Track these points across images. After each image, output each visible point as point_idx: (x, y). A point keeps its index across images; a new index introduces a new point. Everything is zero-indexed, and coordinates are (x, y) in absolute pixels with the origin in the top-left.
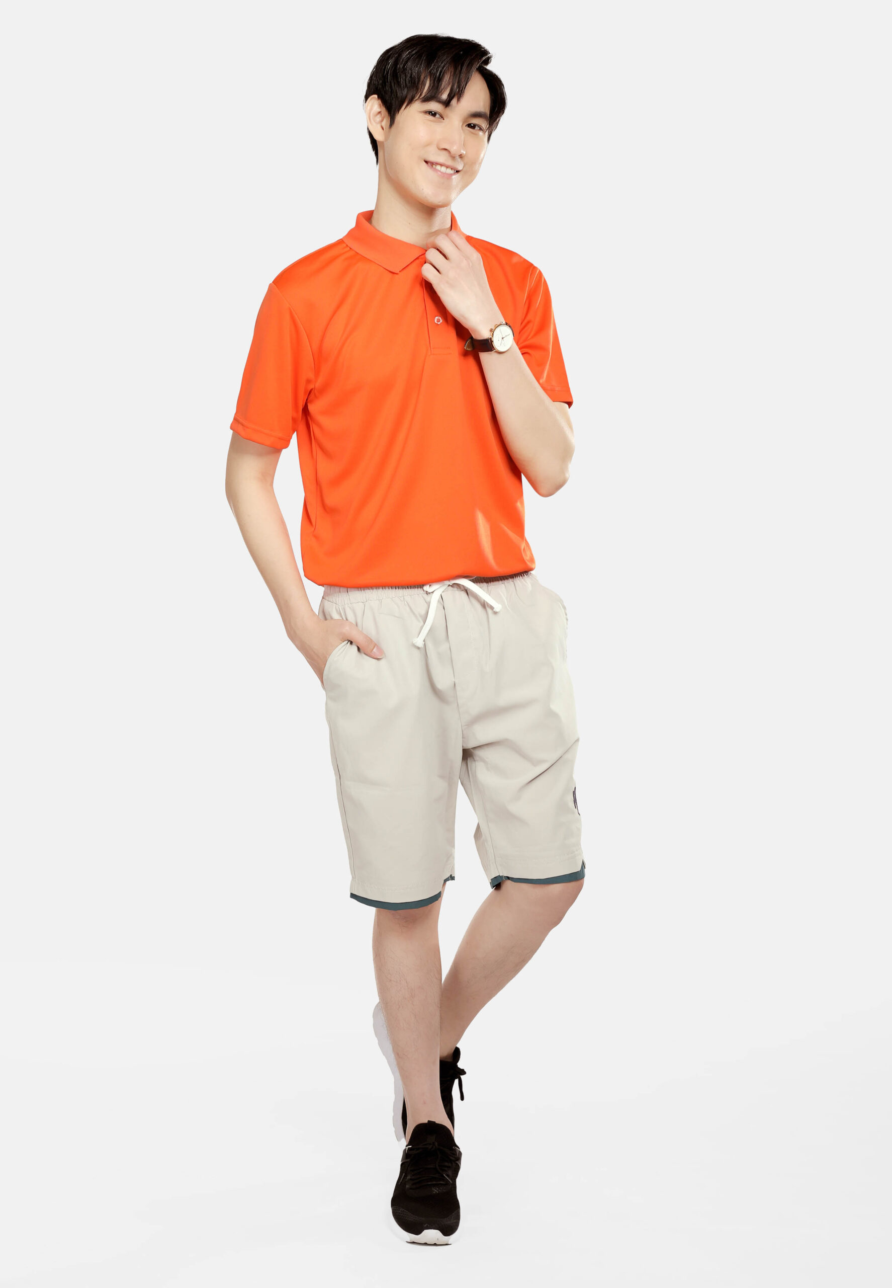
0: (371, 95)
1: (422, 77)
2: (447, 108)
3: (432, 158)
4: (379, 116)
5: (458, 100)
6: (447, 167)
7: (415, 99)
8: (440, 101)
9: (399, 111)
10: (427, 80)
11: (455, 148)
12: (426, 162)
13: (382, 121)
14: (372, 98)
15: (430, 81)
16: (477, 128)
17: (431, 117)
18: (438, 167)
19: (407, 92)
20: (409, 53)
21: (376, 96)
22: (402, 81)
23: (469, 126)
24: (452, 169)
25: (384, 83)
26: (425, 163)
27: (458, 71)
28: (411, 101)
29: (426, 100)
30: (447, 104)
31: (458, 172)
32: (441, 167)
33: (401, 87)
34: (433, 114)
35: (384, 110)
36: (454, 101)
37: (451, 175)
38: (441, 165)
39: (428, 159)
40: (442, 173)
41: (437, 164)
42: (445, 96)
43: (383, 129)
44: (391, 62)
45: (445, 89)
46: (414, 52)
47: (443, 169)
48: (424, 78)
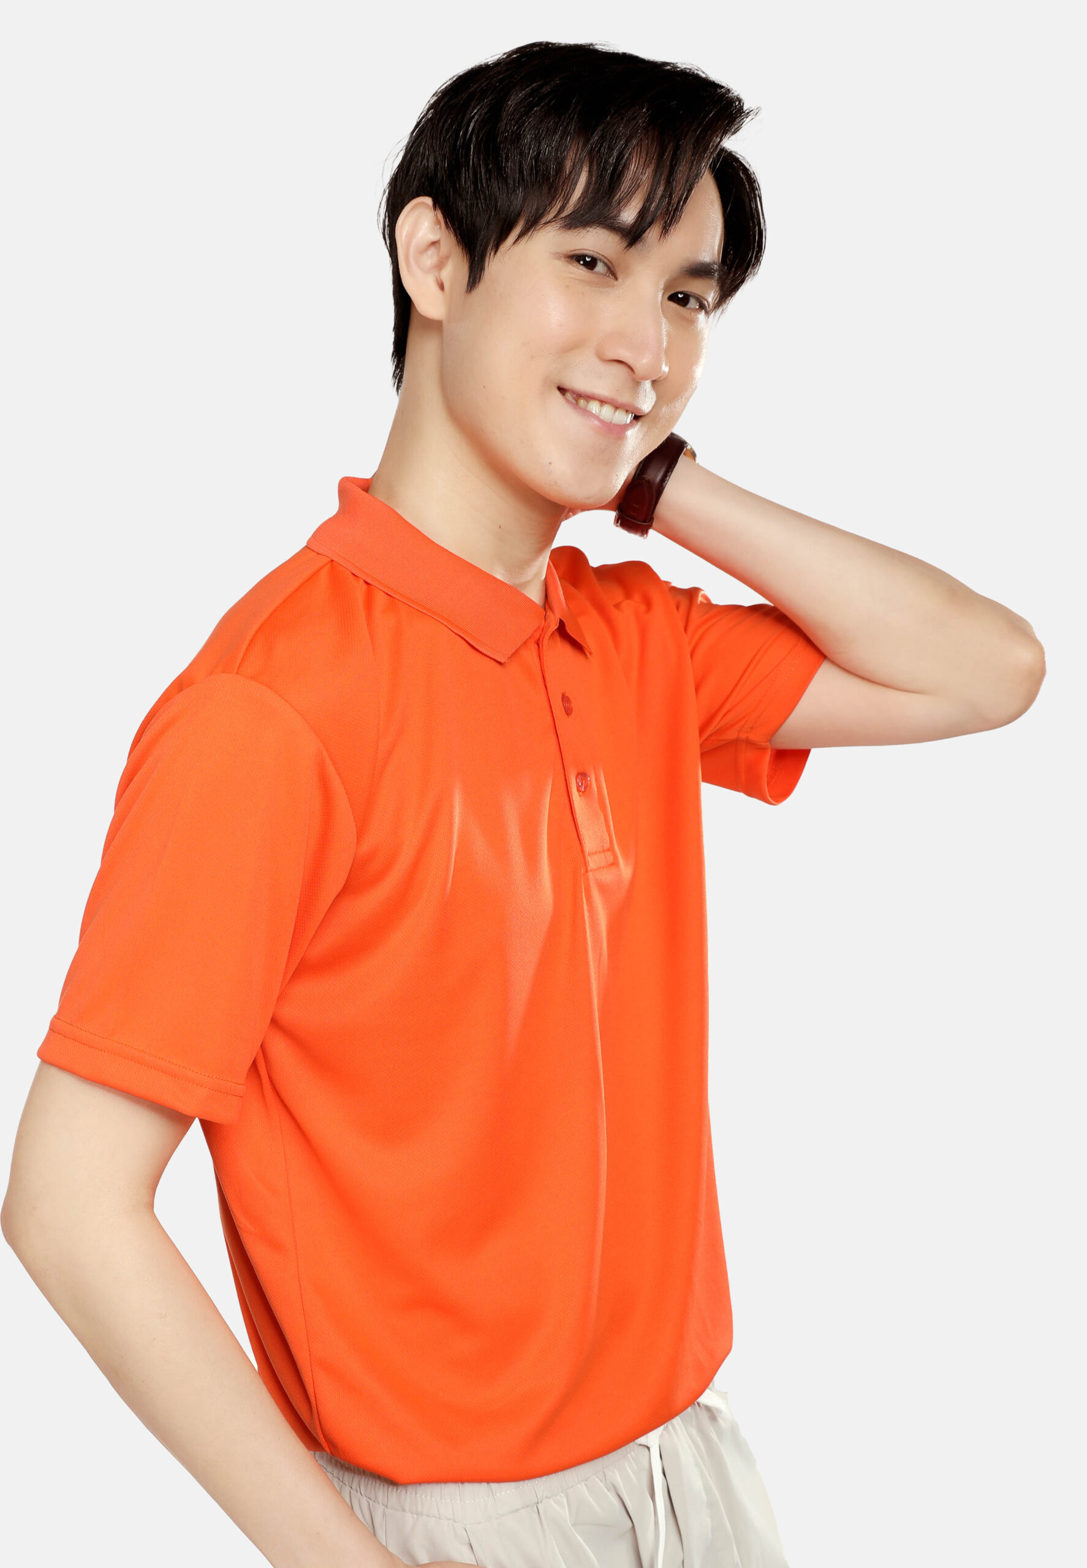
0: (414, 197)
1: (568, 165)
2: (633, 250)
3: (579, 382)
4: (432, 251)
5: (665, 230)
6: (617, 407)
7: (543, 221)
8: (612, 226)
9: (497, 248)
10: (581, 168)
11: (644, 361)
12: (562, 390)
13: (440, 266)
14: (418, 204)
15: (590, 172)
16: (693, 303)
17: (580, 271)
18: (594, 407)
19: (524, 200)
20: (533, 90)
21: (428, 201)
22: (510, 166)
23: (673, 298)
24: (627, 411)
25: (456, 166)
26: (558, 393)
27: (668, 156)
28: (532, 224)
29: (577, 221)
30: (633, 236)
31: (637, 418)
32: (601, 406)
33: (507, 184)
34: (589, 262)
35: (448, 242)
36: (652, 234)
37: (625, 427)
38: (602, 402)
39: (567, 384)
40: (601, 421)
41: (589, 398)
42: (628, 215)
43: (442, 287)
44: (476, 113)
45: (630, 195)
46: (546, 89)
47: (606, 412)
48: (574, 166)
